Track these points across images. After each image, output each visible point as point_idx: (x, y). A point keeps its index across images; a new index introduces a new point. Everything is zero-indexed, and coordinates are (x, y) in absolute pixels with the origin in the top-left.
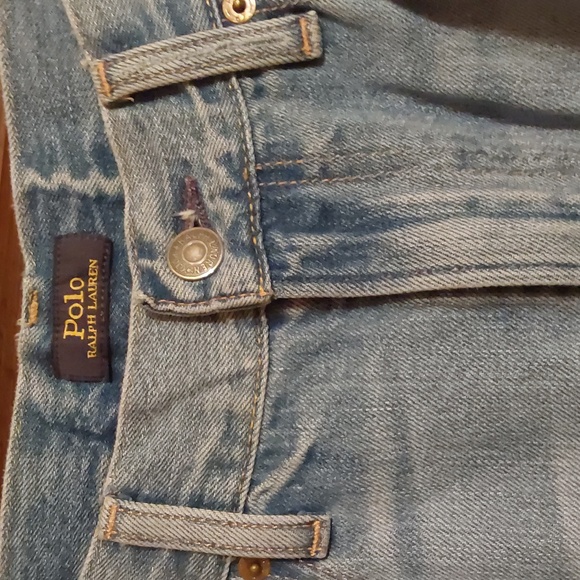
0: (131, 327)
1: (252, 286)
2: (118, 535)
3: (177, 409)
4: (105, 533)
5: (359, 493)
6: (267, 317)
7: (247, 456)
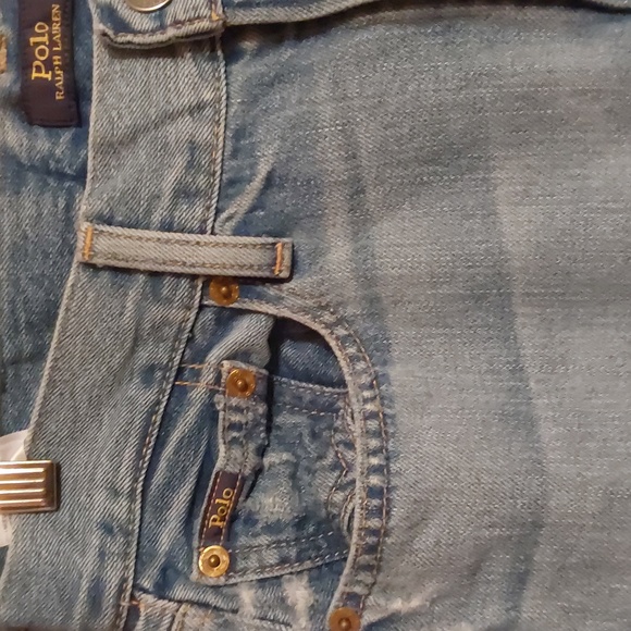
0: (95, 67)
1: (204, 11)
2: (95, 255)
3: (143, 141)
4: (83, 254)
5: (317, 217)
6: (223, 51)
7: (212, 185)
